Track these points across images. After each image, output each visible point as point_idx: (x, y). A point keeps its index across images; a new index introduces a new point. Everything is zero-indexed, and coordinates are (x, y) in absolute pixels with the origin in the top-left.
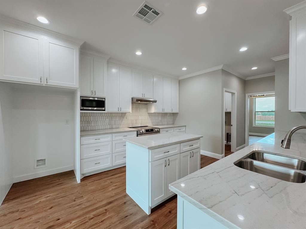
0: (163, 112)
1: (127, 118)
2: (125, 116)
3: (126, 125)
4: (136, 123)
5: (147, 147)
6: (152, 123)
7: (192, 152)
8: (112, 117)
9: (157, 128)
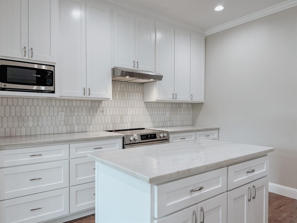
0: (174, 101)
1: (103, 112)
2: (99, 106)
3: (101, 126)
4: (122, 122)
5: (148, 178)
6: (153, 122)
7: (252, 187)
8: (72, 108)
9: (164, 132)
